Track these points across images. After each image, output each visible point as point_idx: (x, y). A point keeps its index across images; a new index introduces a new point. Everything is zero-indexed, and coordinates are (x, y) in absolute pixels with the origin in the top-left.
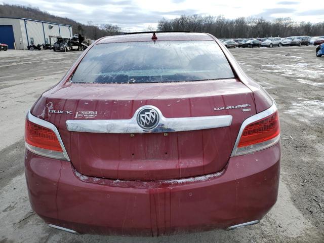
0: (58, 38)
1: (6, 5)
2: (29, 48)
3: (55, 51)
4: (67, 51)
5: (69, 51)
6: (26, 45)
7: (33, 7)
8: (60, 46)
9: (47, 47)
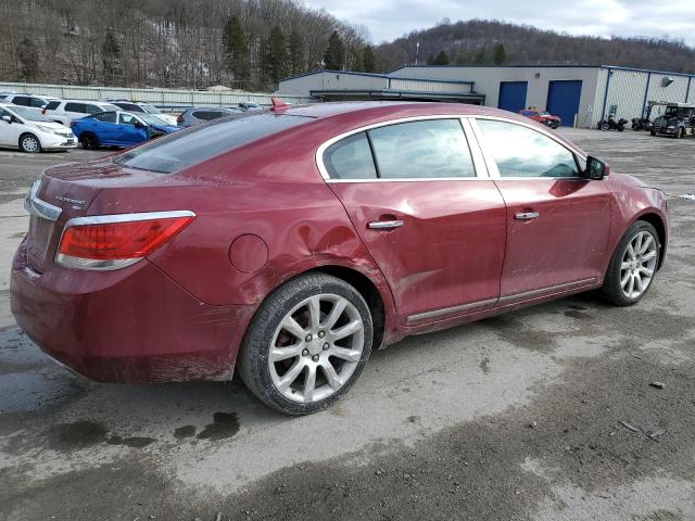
0: (670, 106)
1: (617, 39)
2: (600, 126)
3: (653, 134)
4: (682, 137)
5: (690, 137)
6: (596, 118)
7: (671, 38)
8: (669, 124)
9: (640, 125)
